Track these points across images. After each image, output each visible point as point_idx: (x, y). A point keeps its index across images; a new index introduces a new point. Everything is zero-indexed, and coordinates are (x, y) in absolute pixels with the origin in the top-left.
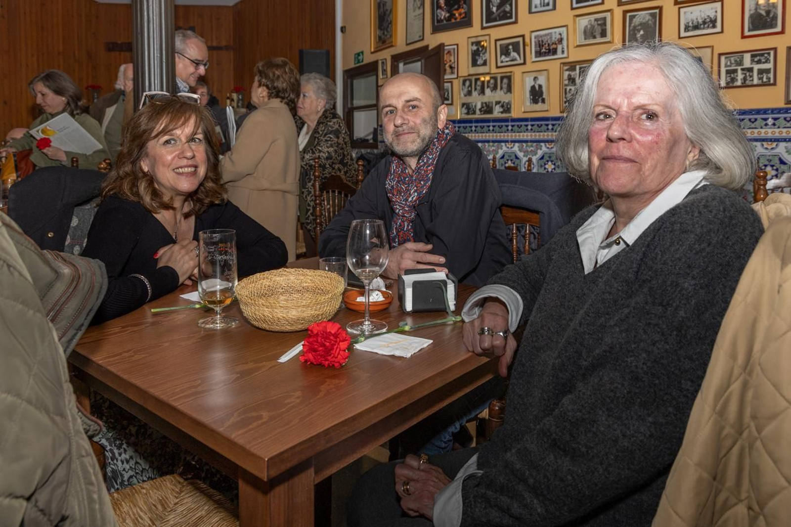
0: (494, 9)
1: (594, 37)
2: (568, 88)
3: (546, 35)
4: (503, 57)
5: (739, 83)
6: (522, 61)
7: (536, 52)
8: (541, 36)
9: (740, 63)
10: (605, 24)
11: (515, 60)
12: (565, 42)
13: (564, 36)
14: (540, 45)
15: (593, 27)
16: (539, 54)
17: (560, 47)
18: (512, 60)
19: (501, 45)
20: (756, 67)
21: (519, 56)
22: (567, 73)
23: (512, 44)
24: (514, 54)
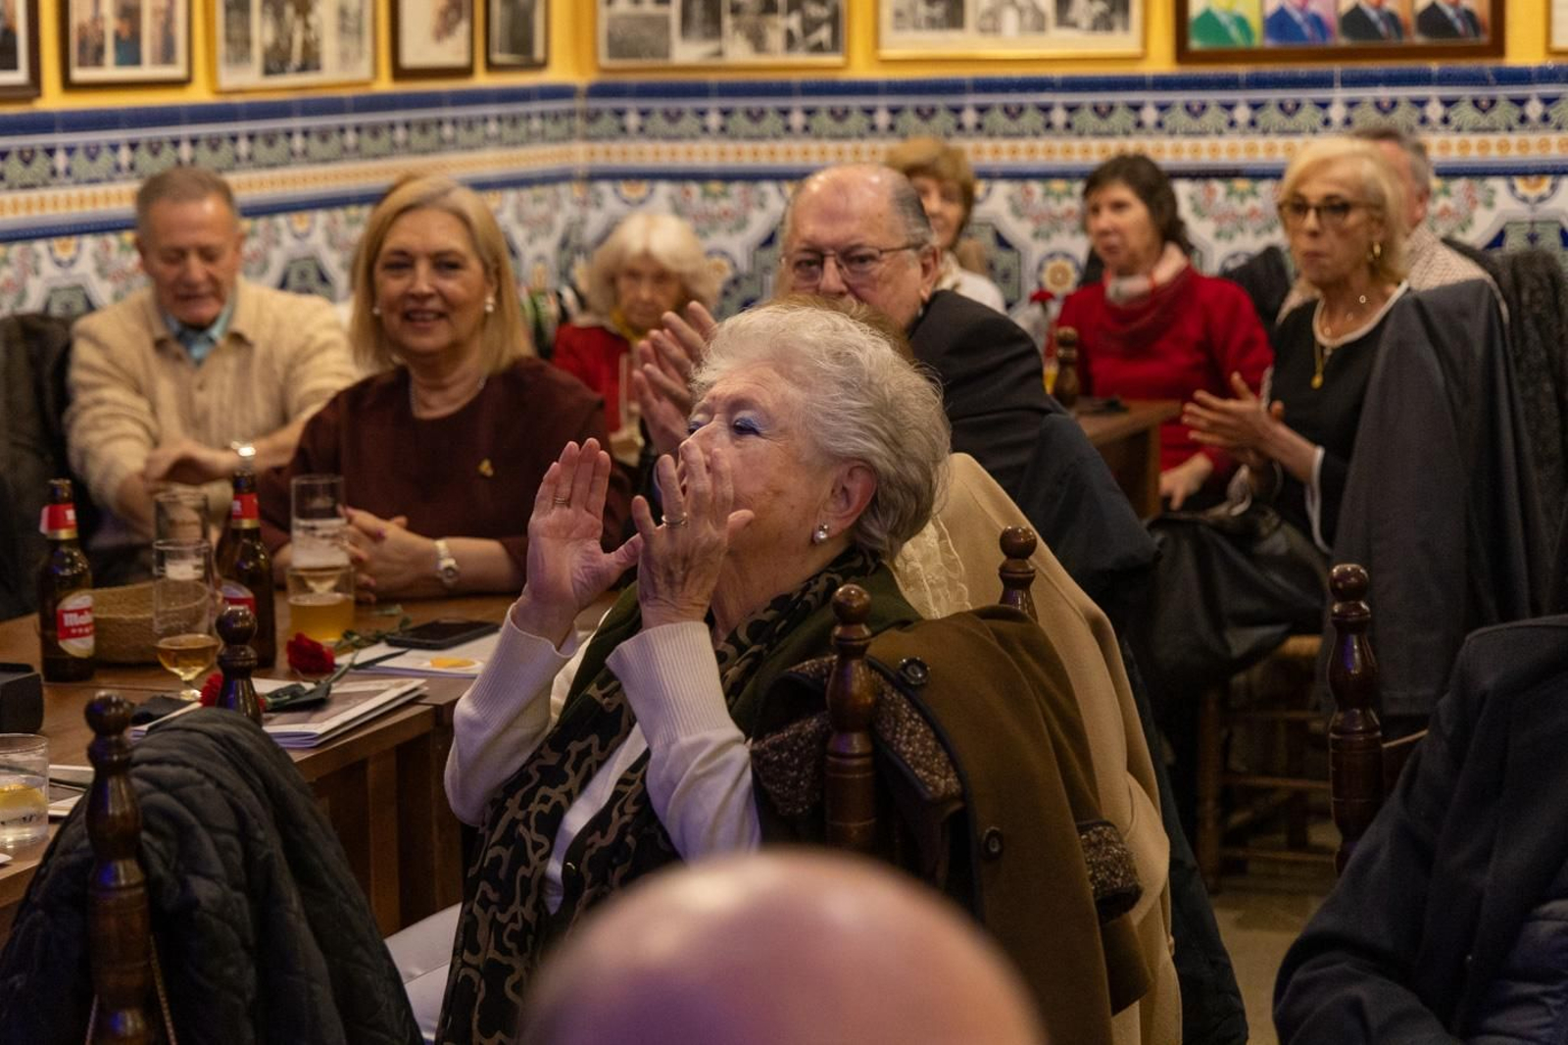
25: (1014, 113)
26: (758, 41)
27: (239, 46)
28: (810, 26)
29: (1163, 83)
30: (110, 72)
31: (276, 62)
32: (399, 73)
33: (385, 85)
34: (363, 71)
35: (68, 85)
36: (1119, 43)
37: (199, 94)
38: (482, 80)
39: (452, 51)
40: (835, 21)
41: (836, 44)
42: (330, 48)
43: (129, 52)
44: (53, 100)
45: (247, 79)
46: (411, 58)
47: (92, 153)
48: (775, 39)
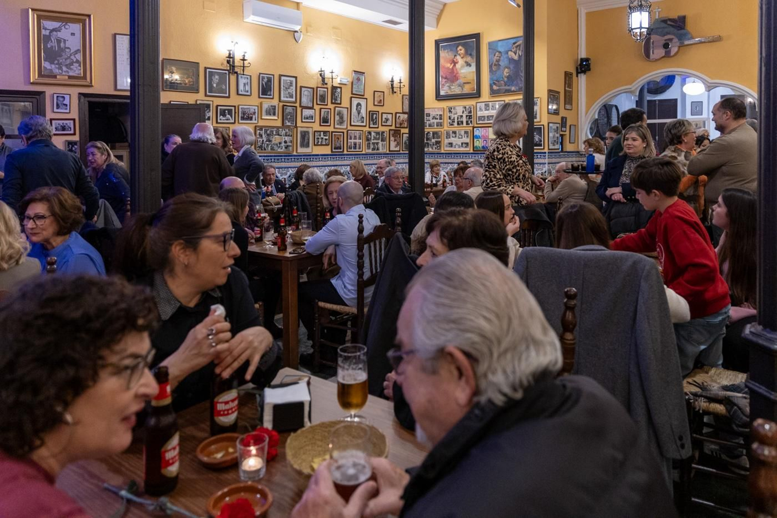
0: (215, 85)
1: (270, 115)
2: (259, 139)
3: (248, 108)
4: (221, 117)
5: (320, 143)
6: (233, 121)
7: (241, 117)
8: (245, 109)
9: (320, 136)
10: (275, 109)
11: (229, 120)
12: (256, 114)
13: (256, 111)
14: (244, 113)
15: (270, 109)
16: (243, 118)
17: (254, 117)
18: (227, 120)
19: (220, 109)
20: (325, 137)
21: (232, 117)
22: (258, 131)
23: (228, 110)
24: (228, 116)
25: (457, 156)
26: (432, 148)
27: (369, 147)
28: (438, 147)
29: (472, 153)
30: (353, 150)
31: (374, 149)
32: (390, 151)
33: (388, 152)
34: (385, 151)
35: (347, 151)
36: (467, 149)
37: (364, 152)
38: (401, 152)
39: (397, 149)
40: (440, 146)
41: (440, 149)
42: (380, 148)
43: (355, 148)
44: (345, 152)
45: (370, 151)
46: (391, 149)
47: (350, 158)
48: (434, 148)
